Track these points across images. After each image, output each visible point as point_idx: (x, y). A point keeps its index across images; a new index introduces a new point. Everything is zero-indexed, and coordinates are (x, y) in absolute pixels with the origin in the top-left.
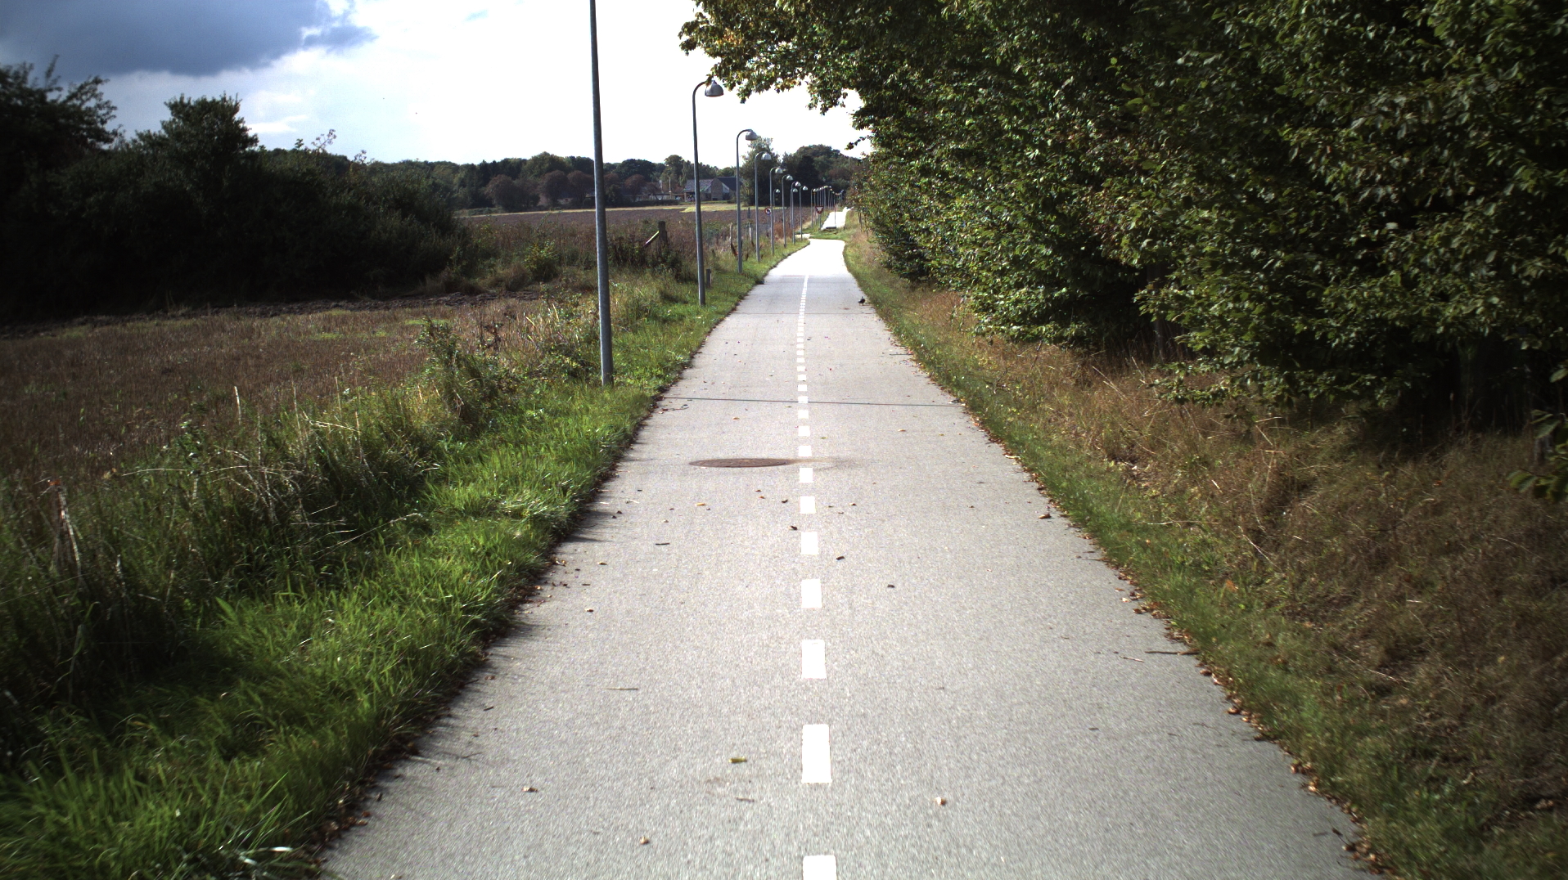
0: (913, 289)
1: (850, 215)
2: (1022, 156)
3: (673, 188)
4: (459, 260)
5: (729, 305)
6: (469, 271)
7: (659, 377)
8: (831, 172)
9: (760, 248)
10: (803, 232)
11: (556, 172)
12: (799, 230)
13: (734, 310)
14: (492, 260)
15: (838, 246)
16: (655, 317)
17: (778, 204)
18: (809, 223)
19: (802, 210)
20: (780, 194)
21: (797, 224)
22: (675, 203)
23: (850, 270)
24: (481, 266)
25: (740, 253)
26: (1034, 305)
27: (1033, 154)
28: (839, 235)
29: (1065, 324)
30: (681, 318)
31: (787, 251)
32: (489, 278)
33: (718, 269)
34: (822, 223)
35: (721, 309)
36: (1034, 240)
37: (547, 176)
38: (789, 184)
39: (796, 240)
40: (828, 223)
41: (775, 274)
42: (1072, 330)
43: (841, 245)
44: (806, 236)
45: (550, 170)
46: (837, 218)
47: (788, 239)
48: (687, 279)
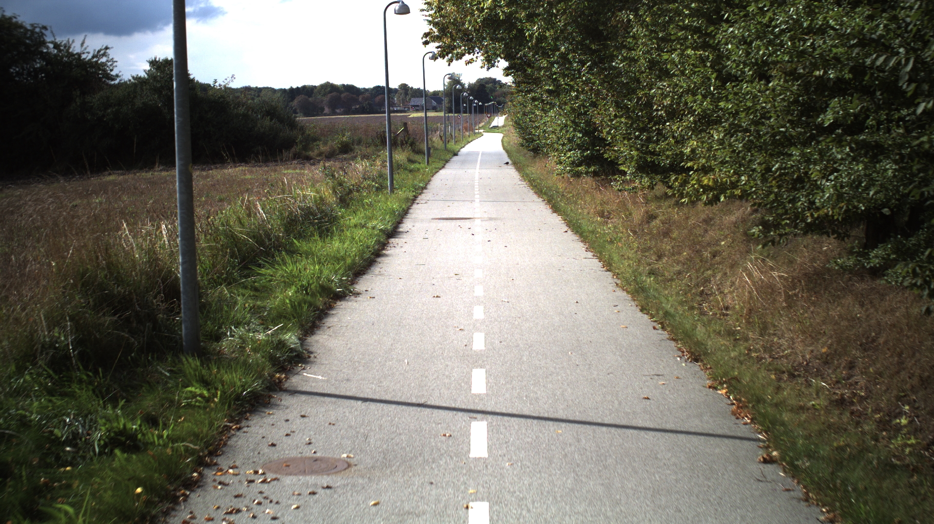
0: (535, 157)
1: (506, 119)
2: (570, 95)
3: (403, 103)
4: (301, 142)
5: (441, 165)
6: (306, 148)
7: (413, 191)
8: (496, 93)
9: (455, 137)
10: (480, 128)
11: (334, 94)
12: (477, 127)
13: (443, 167)
14: (318, 142)
15: (498, 137)
16: (406, 169)
17: (465, 112)
18: (483, 124)
19: (479, 116)
20: (466, 107)
21: (476, 124)
22: (405, 112)
23: (504, 149)
24: (311, 146)
25: (445, 139)
26: (576, 159)
27: (574, 94)
28: (500, 130)
29: (589, 166)
30: (419, 169)
31: (470, 139)
32: (316, 152)
33: (433, 147)
34: (490, 123)
35: (437, 166)
36: (575, 130)
37: (329, 96)
38: (471, 102)
39: (475, 133)
40: (494, 124)
41: (463, 150)
42: (592, 169)
43: (501, 135)
44: (481, 131)
45: (330, 92)
46: (499, 120)
47: (471, 132)
48: (419, 152)
